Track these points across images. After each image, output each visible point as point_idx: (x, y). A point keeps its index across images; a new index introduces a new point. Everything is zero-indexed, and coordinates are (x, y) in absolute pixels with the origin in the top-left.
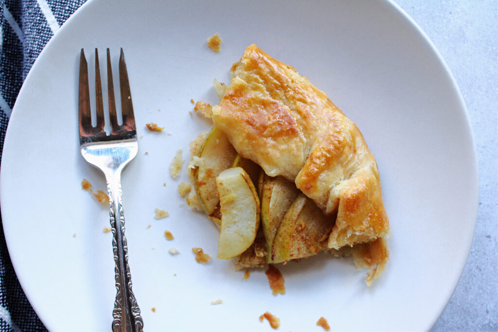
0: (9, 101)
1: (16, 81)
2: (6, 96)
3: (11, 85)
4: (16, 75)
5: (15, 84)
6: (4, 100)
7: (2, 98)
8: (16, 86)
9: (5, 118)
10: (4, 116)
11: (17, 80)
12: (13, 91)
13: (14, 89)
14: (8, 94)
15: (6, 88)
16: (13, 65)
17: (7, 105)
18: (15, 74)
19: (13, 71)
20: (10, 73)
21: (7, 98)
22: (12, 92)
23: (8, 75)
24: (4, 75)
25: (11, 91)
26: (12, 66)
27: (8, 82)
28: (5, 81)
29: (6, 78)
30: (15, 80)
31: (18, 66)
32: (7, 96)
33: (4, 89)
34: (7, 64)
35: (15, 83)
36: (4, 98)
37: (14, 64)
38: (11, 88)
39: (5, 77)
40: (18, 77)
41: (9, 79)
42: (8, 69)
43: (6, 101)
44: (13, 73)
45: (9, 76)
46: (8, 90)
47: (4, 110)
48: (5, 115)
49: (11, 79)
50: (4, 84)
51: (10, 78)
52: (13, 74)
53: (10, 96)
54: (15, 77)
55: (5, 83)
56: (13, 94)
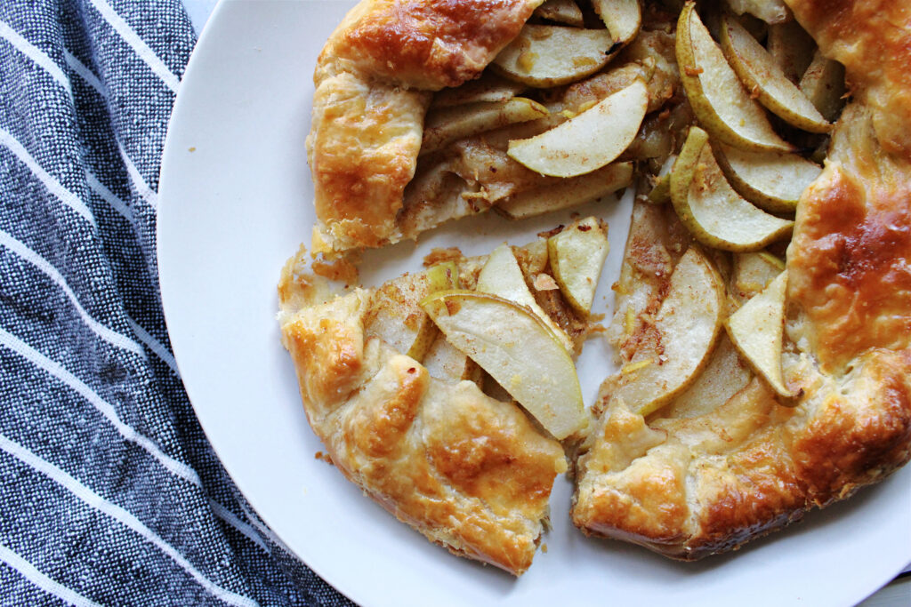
0: (109, 184)
1: (111, 154)
2: (102, 179)
3: (106, 160)
4: (109, 145)
5: (111, 158)
6: (102, 184)
7: (98, 182)
8: (113, 160)
9: (110, 209)
10: (107, 207)
11: (112, 151)
12: (110, 168)
13: (112, 166)
14: (105, 175)
15: (100, 167)
16: (100, 132)
17: (108, 191)
18: (107, 144)
19: (103, 140)
20: (99, 145)
21: (105, 181)
22: (109, 171)
23: (97, 147)
24: (91, 149)
25: (107, 169)
26: (99, 134)
27: (100, 157)
28: (96, 157)
29: (96, 153)
30: (108, 152)
31: (108, 132)
32: (104, 177)
33: (98, 168)
34: (92, 132)
35: (109, 156)
36: (101, 181)
37: (102, 130)
38: (106, 165)
39: (93, 151)
40: (111, 147)
41: (100, 153)
42: (95, 138)
43: (105, 185)
44: (102, 142)
45: (99, 149)
46: (102, 169)
47: (105, 199)
48: (109, 205)
49: (104, 152)
50: (95, 162)
51: (102, 151)
52: (103, 144)
53: (108, 177)
54: (107, 148)
55: (97, 160)
56: (112, 172)
